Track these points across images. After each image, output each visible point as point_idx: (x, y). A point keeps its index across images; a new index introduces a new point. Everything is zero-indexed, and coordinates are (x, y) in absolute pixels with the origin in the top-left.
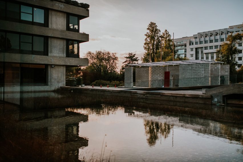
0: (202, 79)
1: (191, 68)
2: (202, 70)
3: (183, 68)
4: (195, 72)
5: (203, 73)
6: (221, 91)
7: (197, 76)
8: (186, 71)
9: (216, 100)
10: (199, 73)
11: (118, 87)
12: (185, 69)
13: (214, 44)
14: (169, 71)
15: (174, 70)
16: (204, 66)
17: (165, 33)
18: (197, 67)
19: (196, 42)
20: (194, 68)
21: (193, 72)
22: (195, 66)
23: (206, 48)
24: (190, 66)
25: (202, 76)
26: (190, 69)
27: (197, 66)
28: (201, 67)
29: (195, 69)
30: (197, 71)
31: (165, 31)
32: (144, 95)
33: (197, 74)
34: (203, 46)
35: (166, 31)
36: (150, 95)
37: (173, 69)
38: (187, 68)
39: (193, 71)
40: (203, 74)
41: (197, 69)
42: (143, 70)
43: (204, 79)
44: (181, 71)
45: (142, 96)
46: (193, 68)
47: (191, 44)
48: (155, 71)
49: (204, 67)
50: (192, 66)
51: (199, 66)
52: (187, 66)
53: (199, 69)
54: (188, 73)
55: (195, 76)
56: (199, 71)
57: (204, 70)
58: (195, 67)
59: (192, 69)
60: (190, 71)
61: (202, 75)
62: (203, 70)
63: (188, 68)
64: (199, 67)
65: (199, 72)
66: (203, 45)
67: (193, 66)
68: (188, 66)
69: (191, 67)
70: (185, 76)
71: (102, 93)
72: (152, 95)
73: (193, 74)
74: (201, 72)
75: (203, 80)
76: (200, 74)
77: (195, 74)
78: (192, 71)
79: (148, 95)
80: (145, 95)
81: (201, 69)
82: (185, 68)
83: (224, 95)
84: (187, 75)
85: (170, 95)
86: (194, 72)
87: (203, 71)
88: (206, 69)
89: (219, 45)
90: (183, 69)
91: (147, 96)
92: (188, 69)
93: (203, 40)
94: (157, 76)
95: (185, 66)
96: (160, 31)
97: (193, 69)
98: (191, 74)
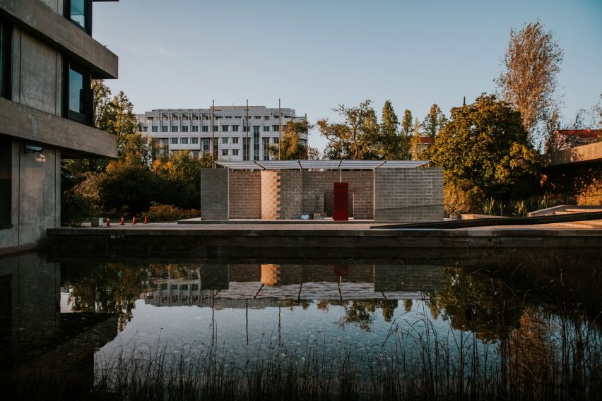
0: (429, 199)
1: (402, 177)
2: (429, 182)
3: (384, 176)
4: (413, 186)
5: (431, 187)
7: (417, 192)
8: (392, 183)
10: (422, 188)
12: (389, 179)
13: (190, 134)
15: (330, 179)
16: (432, 174)
18: (417, 176)
19: (153, 127)
20: (411, 177)
21: (409, 186)
22: (414, 173)
23: (175, 140)
24: (401, 173)
25: (429, 193)
26: (401, 179)
27: (417, 172)
28: (425, 176)
29: (413, 179)
30: (417, 183)
32: (490, 241)
33: (417, 189)
35: (122, 93)
36: (511, 239)
37: (326, 178)
38: (393, 176)
39: (409, 183)
40: (429, 189)
41: (417, 179)
43: (433, 199)
44: (380, 182)
45: (483, 242)
46: (409, 176)
47: (143, 129)
49: (433, 176)
50: (405, 173)
51: (421, 173)
52: (393, 173)
53: (421, 179)
54: (398, 188)
55: (413, 193)
56: (421, 184)
57: (433, 182)
58: (413, 176)
59: (405, 179)
60: (401, 183)
61: (428, 191)
62: (431, 181)
63: (396, 176)
64: (421, 176)
65: (422, 186)
66: (169, 134)
67: (408, 173)
68: (397, 173)
69: (402, 175)
70: (390, 193)
72: (515, 238)
73: (409, 189)
74: (425, 186)
75: (431, 201)
76: (426, 189)
77: (412, 189)
78: (405, 183)
79: (502, 239)
80: (494, 240)
81: (425, 179)
82: (388, 176)
84: (395, 191)
85: (575, 235)
86: (411, 184)
87: (431, 184)
88: (437, 179)
89: (200, 137)
90: (384, 179)
92: (396, 179)
93: (158, 125)
95: (388, 173)
97: (409, 179)
98: (405, 189)
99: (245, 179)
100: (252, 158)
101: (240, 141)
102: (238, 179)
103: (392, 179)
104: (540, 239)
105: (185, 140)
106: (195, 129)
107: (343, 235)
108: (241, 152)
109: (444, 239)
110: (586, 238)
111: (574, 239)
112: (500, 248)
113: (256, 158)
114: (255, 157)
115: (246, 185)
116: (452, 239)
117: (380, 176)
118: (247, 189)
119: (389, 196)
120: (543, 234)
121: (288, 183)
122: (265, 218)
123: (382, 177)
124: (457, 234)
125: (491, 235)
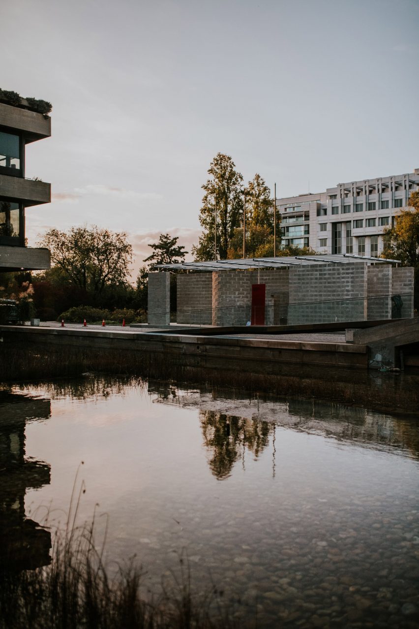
0: (347, 304)
1: (318, 276)
2: (348, 282)
3: (299, 275)
4: (330, 287)
5: (349, 288)
6: (392, 334)
7: (334, 295)
8: (307, 283)
9: (379, 357)
10: (339, 289)
11: (131, 326)
12: (303, 279)
13: (378, 213)
14: (264, 282)
16: (351, 271)
17: (255, 182)
18: (334, 274)
19: (333, 208)
20: (327, 276)
21: (325, 287)
22: (330, 270)
23: (358, 224)
24: (316, 271)
25: (347, 295)
26: (316, 279)
27: (334, 270)
28: (344, 273)
29: (329, 278)
30: (334, 282)
31: (254, 177)
32: (198, 348)
33: (334, 291)
34: (352, 219)
36: (214, 347)
38: (308, 275)
39: (325, 283)
40: (348, 291)
41: (334, 278)
42: (197, 281)
43: (351, 303)
44: (295, 283)
46: (325, 274)
47: (322, 212)
48: (227, 282)
49: (352, 273)
50: (321, 270)
51: (338, 270)
52: (308, 271)
53: (339, 278)
54: (313, 289)
55: (329, 295)
56: (338, 284)
57: (352, 282)
58: (329, 274)
59: (321, 279)
60: (316, 283)
61: (345, 293)
62: (350, 280)
63: (312, 275)
64: (339, 274)
65: (339, 287)
66: (352, 216)
67: (324, 270)
68: (313, 271)
69: (318, 273)
70: (304, 296)
71: (87, 342)
72: (218, 347)
73: (325, 291)
74: (343, 286)
75: (350, 306)
76: (343, 291)
77: (329, 291)
78: (321, 283)
79: (208, 347)
80: (201, 347)
81: (343, 278)
82: (303, 275)
83: (399, 344)
84: (310, 293)
86: (327, 285)
87: (350, 284)
88: (357, 277)
89: (391, 215)
90: (299, 279)
91: (206, 349)
92: (312, 279)
94: (233, 296)
95: (304, 271)
96: (241, 178)
97: (325, 279)
98: (320, 291)
103: (307, 279)
105: (371, 222)
112: (205, 356)
117: (295, 275)
119: (303, 300)
123: (297, 277)
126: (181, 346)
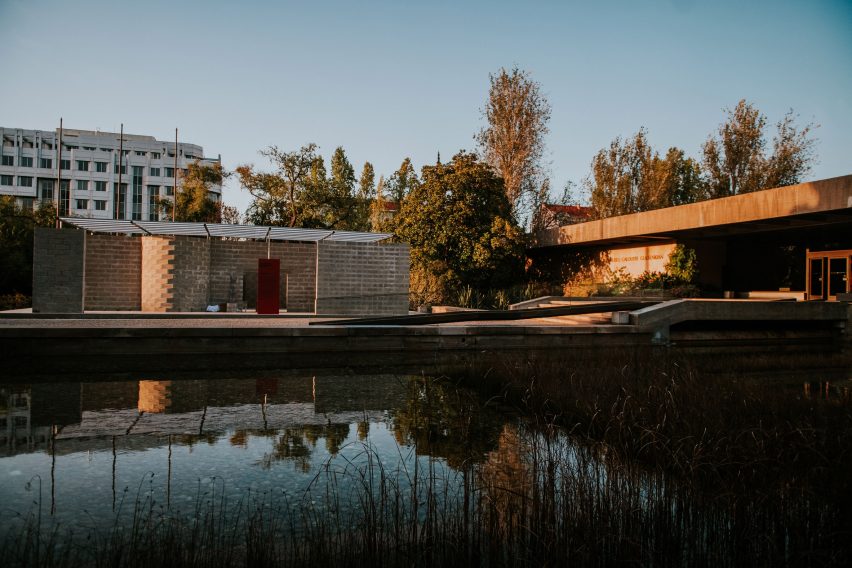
0: (391, 286)
1: (356, 255)
2: (392, 263)
3: (332, 252)
4: (370, 267)
5: (394, 270)
7: (375, 276)
8: (342, 262)
9: (658, 335)
10: (382, 270)
12: (338, 257)
13: (17, 170)
14: (277, 257)
15: (252, 253)
16: (395, 252)
18: (376, 254)
20: (368, 255)
21: (365, 267)
22: (371, 249)
24: (354, 249)
25: (391, 277)
26: (354, 257)
27: (375, 249)
28: (387, 254)
29: (370, 258)
30: (376, 263)
32: (464, 340)
33: (376, 272)
36: (488, 338)
37: (247, 252)
38: (344, 252)
39: (365, 262)
40: (392, 272)
41: (375, 258)
43: (396, 286)
44: (326, 261)
45: (455, 342)
46: (365, 253)
48: (185, 253)
49: (397, 254)
50: (360, 249)
51: (381, 249)
52: (344, 248)
53: (381, 258)
54: (349, 269)
55: (370, 276)
56: (381, 265)
57: (396, 263)
58: (370, 253)
59: (360, 258)
60: (353, 262)
61: (389, 274)
62: (394, 261)
63: (348, 252)
64: (382, 254)
65: (382, 267)
67: (364, 249)
68: (349, 248)
69: (356, 251)
70: (338, 275)
72: (492, 337)
73: (365, 272)
74: (386, 267)
75: (394, 288)
76: (386, 272)
77: (369, 272)
78: (360, 262)
79: (478, 338)
80: (469, 339)
81: (386, 258)
82: (337, 252)
83: (673, 323)
84: (345, 273)
85: (559, 332)
86: (368, 265)
87: (394, 265)
88: (403, 259)
89: (36, 176)
90: (331, 256)
92: (348, 257)
94: (193, 271)
95: (337, 248)
97: (365, 258)
98: (359, 271)
99: (114, 247)
100: (129, 215)
101: (110, 187)
102: (102, 247)
103: (342, 257)
104: (521, 337)
105: (7, 180)
106: (27, 162)
107: (269, 334)
108: (109, 206)
109: (407, 339)
110: (571, 336)
111: (558, 338)
112: (475, 349)
113: (137, 216)
114: (134, 215)
115: (116, 257)
116: (417, 340)
117: (326, 251)
118: (117, 264)
119: (338, 280)
120: (524, 331)
121: (187, 256)
122: (147, 310)
123: (328, 254)
124: (424, 332)
125: (465, 333)
126: (437, 340)
